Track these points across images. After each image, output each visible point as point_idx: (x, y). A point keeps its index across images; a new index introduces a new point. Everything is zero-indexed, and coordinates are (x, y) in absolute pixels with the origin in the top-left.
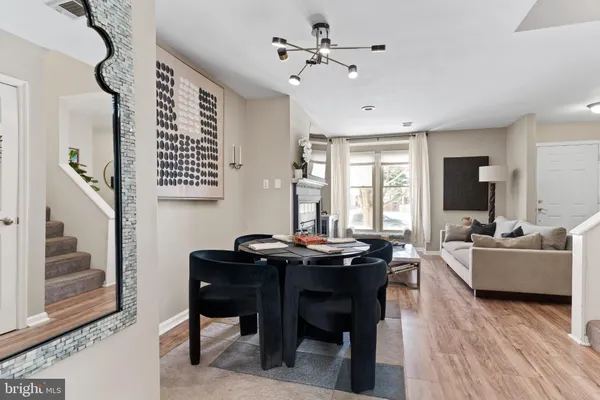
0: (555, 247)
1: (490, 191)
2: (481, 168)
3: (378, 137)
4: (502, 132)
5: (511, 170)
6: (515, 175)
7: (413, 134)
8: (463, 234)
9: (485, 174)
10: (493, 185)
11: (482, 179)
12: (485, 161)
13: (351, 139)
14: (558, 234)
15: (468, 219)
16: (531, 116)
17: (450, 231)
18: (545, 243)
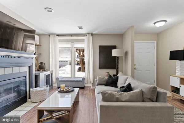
0: (151, 100)
1: (117, 61)
2: (113, 50)
3: (71, 35)
4: (121, 36)
5: (124, 52)
6: (126, 54)
7: (86, 35)
8: (104, 81)
9: (115, 53)
10: (118, 58)
11: (113, 55)
12: (115, 47)
13: (59, 35)
14: (153, 91)
15: (108, 73)
16: (132, 27)
17: (98, 80)
18: (145, 96)
